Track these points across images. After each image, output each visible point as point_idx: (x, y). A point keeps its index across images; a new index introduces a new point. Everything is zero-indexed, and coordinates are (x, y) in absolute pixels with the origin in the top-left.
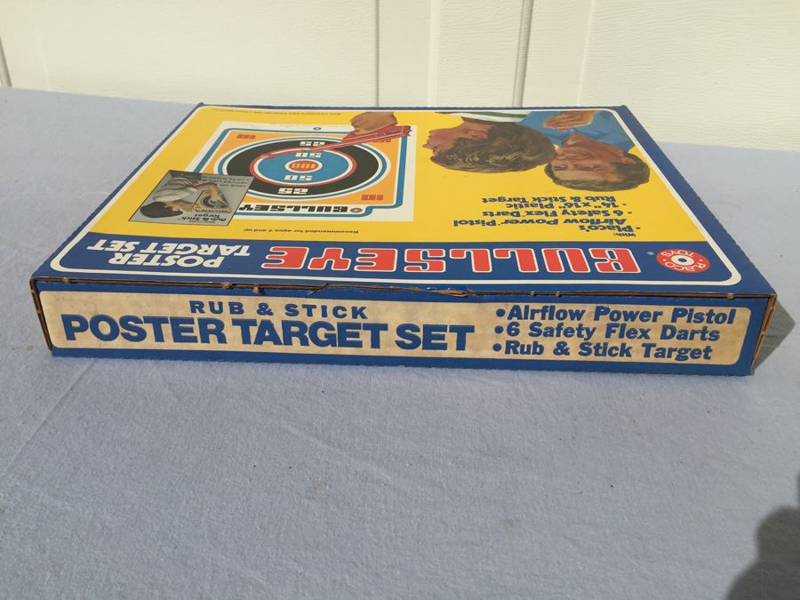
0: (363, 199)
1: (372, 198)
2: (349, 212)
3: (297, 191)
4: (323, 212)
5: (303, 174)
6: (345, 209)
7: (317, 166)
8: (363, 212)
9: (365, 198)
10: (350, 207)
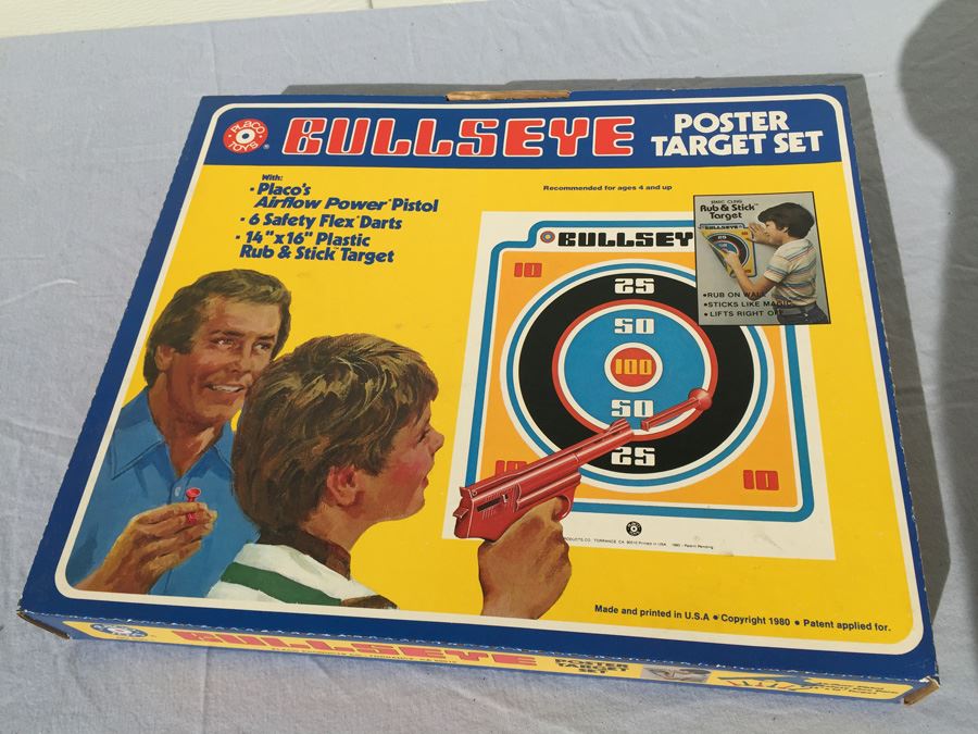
0: (541, 266)
1: (528, 270)
2: (557, 233)
3: (629, 287)
4: (587, 231)
5: (630, 338)
7: (613, 368)
8: (539, 233)
9: (539, 270)
10: (555, 246)
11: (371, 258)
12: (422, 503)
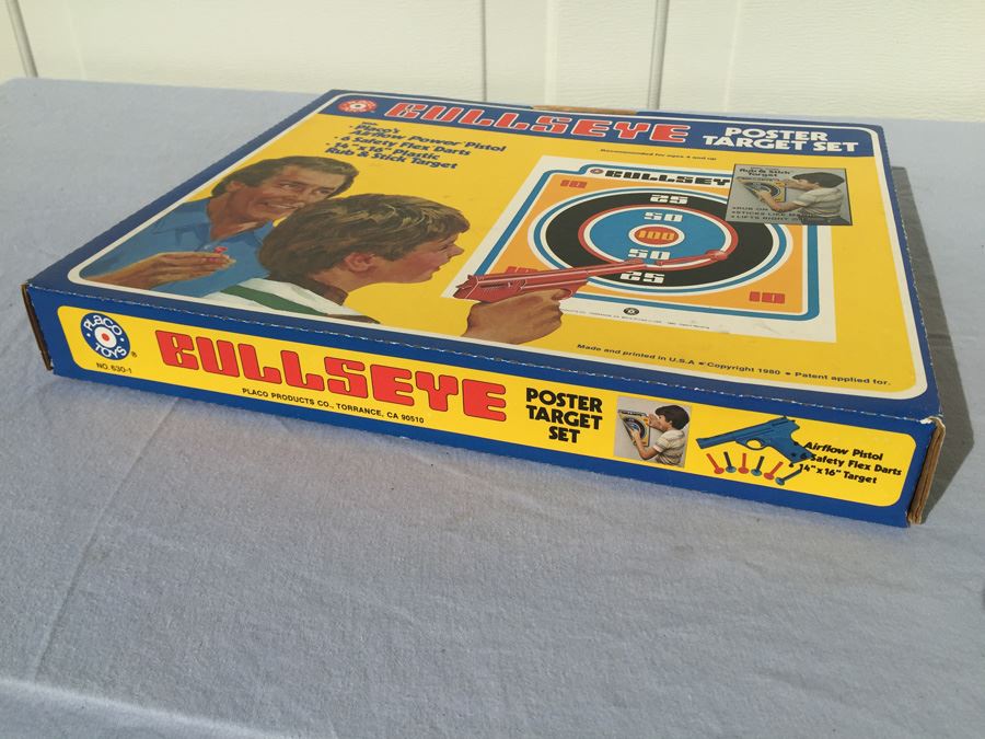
0: (586, 183)
1: (574, 184)
2: (606, 170)
3: (664, 199)
4: (633, 172)
5: (657, 222)
6: (609, 174)
7: (637, 234)
8: (590, 169)
9: (583, 185)
10: (602, 176)
11: (436, 165)
12: (430, 278)
